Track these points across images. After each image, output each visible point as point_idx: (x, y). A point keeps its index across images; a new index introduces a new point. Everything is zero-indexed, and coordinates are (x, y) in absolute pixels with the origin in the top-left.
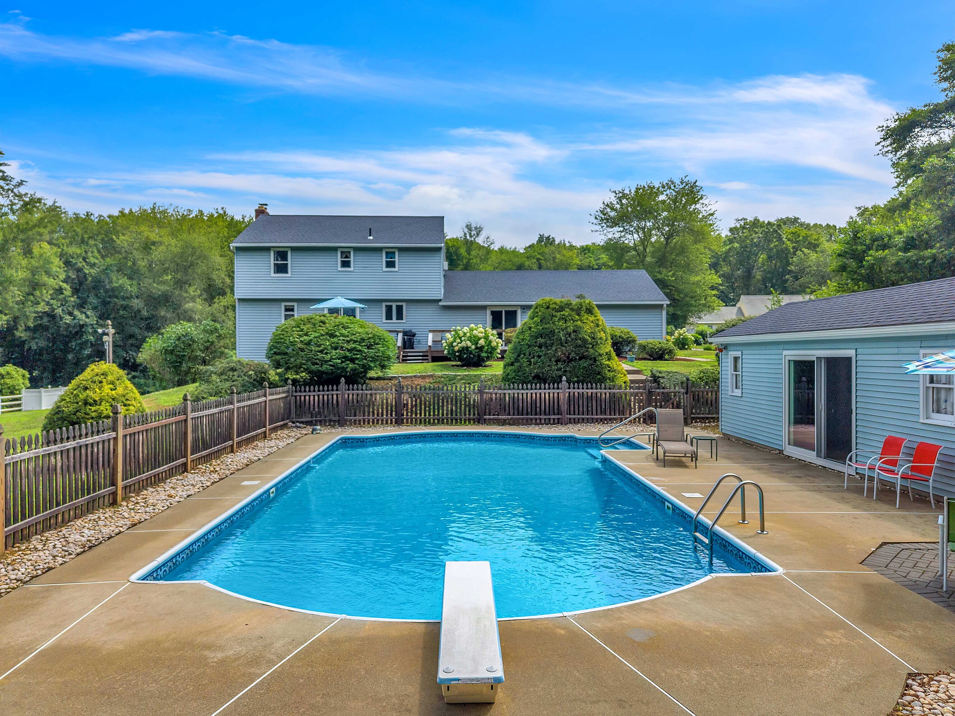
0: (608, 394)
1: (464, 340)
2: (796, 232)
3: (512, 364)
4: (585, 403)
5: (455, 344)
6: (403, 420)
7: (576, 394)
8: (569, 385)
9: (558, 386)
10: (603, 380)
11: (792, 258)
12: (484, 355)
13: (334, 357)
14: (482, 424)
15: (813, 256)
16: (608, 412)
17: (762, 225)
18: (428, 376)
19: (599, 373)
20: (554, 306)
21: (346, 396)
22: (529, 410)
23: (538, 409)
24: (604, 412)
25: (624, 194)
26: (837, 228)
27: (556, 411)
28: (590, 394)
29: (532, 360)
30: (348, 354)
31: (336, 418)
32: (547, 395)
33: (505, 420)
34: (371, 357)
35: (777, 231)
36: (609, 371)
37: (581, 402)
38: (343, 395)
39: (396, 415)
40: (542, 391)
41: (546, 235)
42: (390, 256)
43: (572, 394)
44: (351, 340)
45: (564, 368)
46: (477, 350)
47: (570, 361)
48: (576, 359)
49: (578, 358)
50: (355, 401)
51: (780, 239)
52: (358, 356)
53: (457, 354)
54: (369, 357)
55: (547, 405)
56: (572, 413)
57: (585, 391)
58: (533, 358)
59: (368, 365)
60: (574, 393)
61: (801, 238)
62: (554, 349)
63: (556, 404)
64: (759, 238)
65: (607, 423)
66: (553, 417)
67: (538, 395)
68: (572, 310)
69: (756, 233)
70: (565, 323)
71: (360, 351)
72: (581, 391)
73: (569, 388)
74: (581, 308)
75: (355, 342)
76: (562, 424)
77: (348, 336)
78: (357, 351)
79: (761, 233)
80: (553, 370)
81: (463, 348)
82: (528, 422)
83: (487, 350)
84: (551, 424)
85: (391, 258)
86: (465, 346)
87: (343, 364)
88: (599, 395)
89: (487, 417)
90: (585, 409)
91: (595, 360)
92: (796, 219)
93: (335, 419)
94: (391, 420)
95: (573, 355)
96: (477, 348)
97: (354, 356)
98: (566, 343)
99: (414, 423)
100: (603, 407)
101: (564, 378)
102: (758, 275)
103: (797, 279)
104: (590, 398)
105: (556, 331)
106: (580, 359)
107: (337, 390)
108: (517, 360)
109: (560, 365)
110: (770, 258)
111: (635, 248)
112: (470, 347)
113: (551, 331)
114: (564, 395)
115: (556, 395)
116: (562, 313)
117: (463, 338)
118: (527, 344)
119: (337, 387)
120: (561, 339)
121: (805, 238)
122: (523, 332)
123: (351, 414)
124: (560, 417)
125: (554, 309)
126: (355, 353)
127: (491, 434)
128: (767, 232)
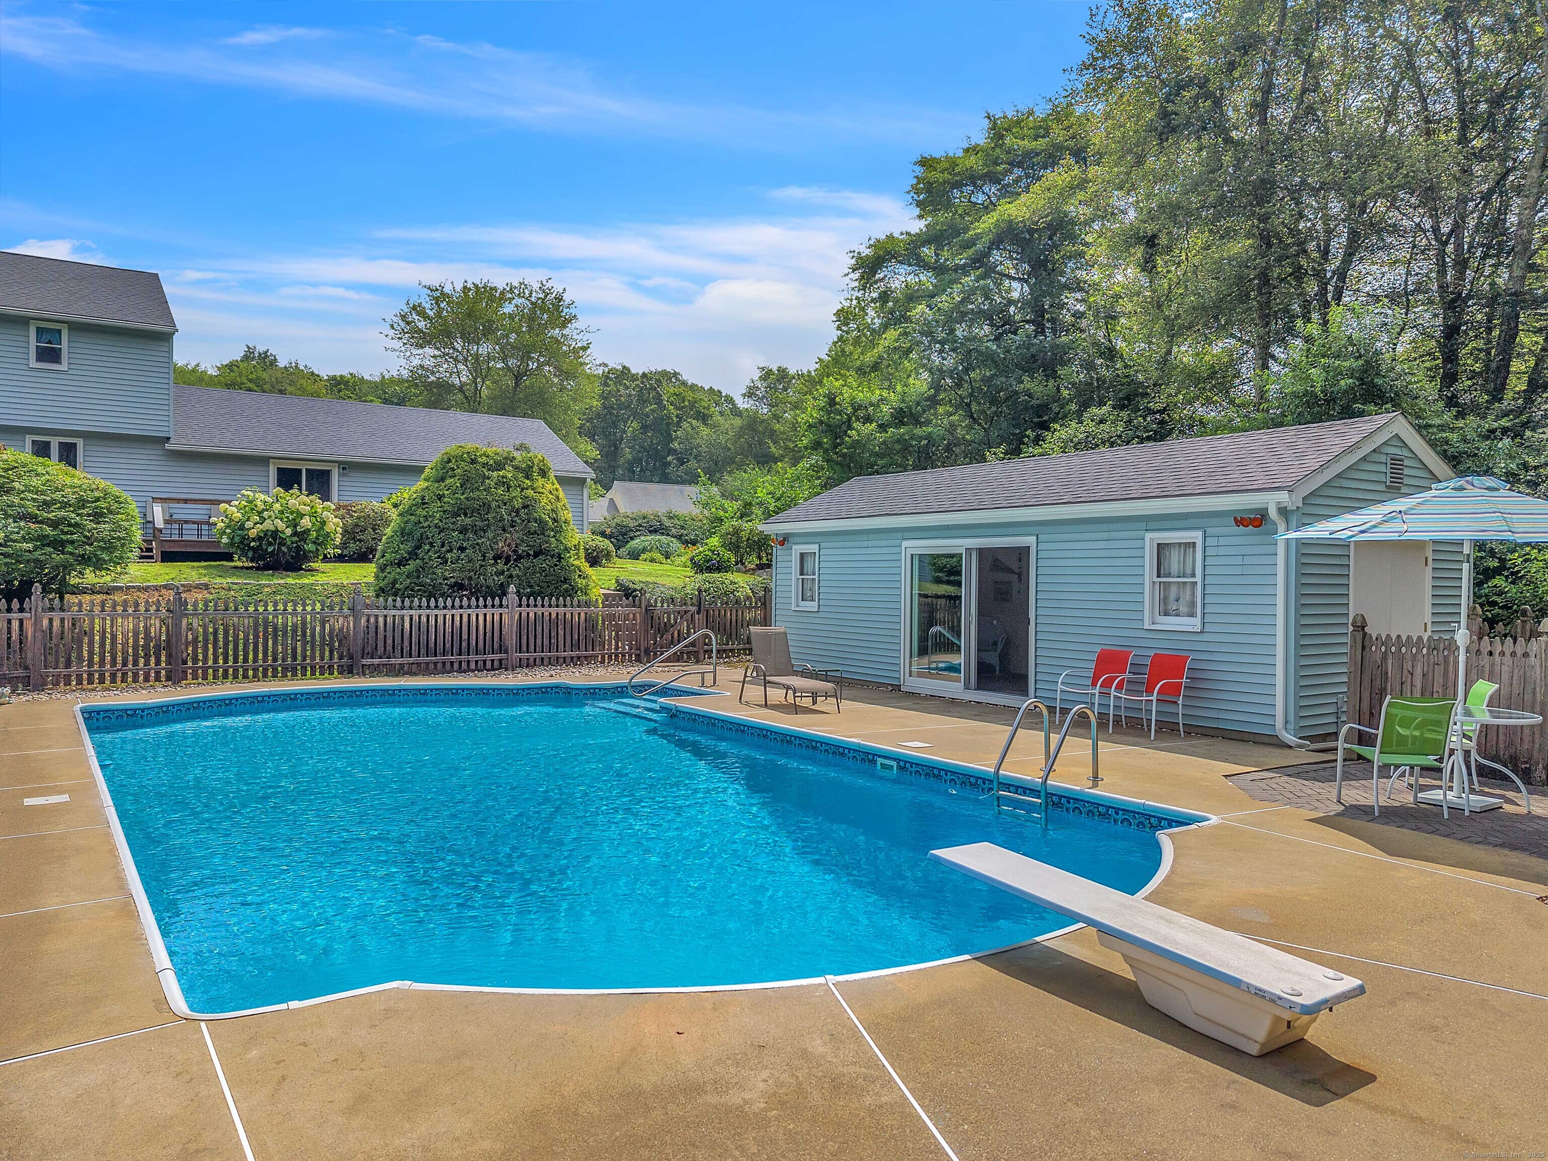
0: (583, 615)
1: (270, 517)
2: (680, 394)
3: (401, 563)
4: (546, 631)
5: (249, 524)
6: (185, 672)
7: (532, 615)
8: (520, 600)
9: (501, 602)
10: (572, 591)
11: (675, 431)
12: (310, 547)
13: (14, 537)
14: (358, 674)
15: (705, 431)
16: (583, 647)
17: (634, 378)
18: (197, 587)
19: (565, 581)
20: (484, 460)
21: (45, 622)
22: (448, 645)
23: (464, 644)
24: (575, 646)
25: (442, 293)
26: (724, 394)
27: (496, 646)
28: (554, 616)
29: (449, 555)
30: (48, 530)
31: (20, 672)
32: (481, 618)
33: (402, 665)
34: (103, 540)
35: (655, 389)
36: (580, 576)
37: (539, 629)
38: (37, 622)
39: (168, 663)
40: (473, 612)
41: (261, 348)
42: (46, 337)
43: (524, 615)
44: (54, 502)
45: (508, 570)
46: (296, 539)
47: (520, 557)
48: (529, 555)
49: (531, 552)
50: (68, 635)
51: (659, 400)
52: (75, 537)
53: (252, 544)
54: (97, 540)
55: (481, 637)
56: (524, 648)
57: (546, 611)
58: (450, 551)
59: (96, 556)
60: (528, 614)
61: (687, 403)
62: (491, 535)
63: (496, 634)
64: (630, 395)
65: (581, 665)
66: (491, 657)
67: (465, 619)
68: (516, 468)
69: (627, 388)
70: (508, 490)
71: (77, 525)
72: (539, 610)
73: (520, 606)
74: (532, 467)
75: (65, 505)
76: (506, 669)
77: (43, 493)
78: (70, 525)
79: (634, 389)
80: (492, 575)
81: (266, 533)
82: (446, 669)
83: (317, 538)
84: (488, 670)
85: (50, 342)
86: (272, 528)
87: (39, 552)
88: (568, 616)
89: (367, 661)
90: (546, 642)
91: (560, 558)
92: (676, 374)
93: (16, 673)
94: (158, 673)
95: (522, 548)
96: (295, 534)
97: (64, 537)
98: (513, 526)
99: (210, 677)
100: (576, 637)
101: (512, 588)
102: (627, 453)
103: (682, 464)
104: (554, 623)
105: (494, 504)
106: (536, 555)
107: (21, 610)
108: (413, 555)
109: (501, 566)
110: (645, 428)
111: (461, 389)
112: (283, 532)
113: (484, 504)
114: (512, 618)
115: (497, 618)
116: (501, 473)
117: (266, 514)
118: (436, 526)
119: (21, 603)
120: (502, 519)
121: (692, 405)
122: (424, 504)
123: (57, 662)
124: (503, 656)
125: (484, 465)
126: (66, 529)
127: (400, 691)
128: (642, 388)
